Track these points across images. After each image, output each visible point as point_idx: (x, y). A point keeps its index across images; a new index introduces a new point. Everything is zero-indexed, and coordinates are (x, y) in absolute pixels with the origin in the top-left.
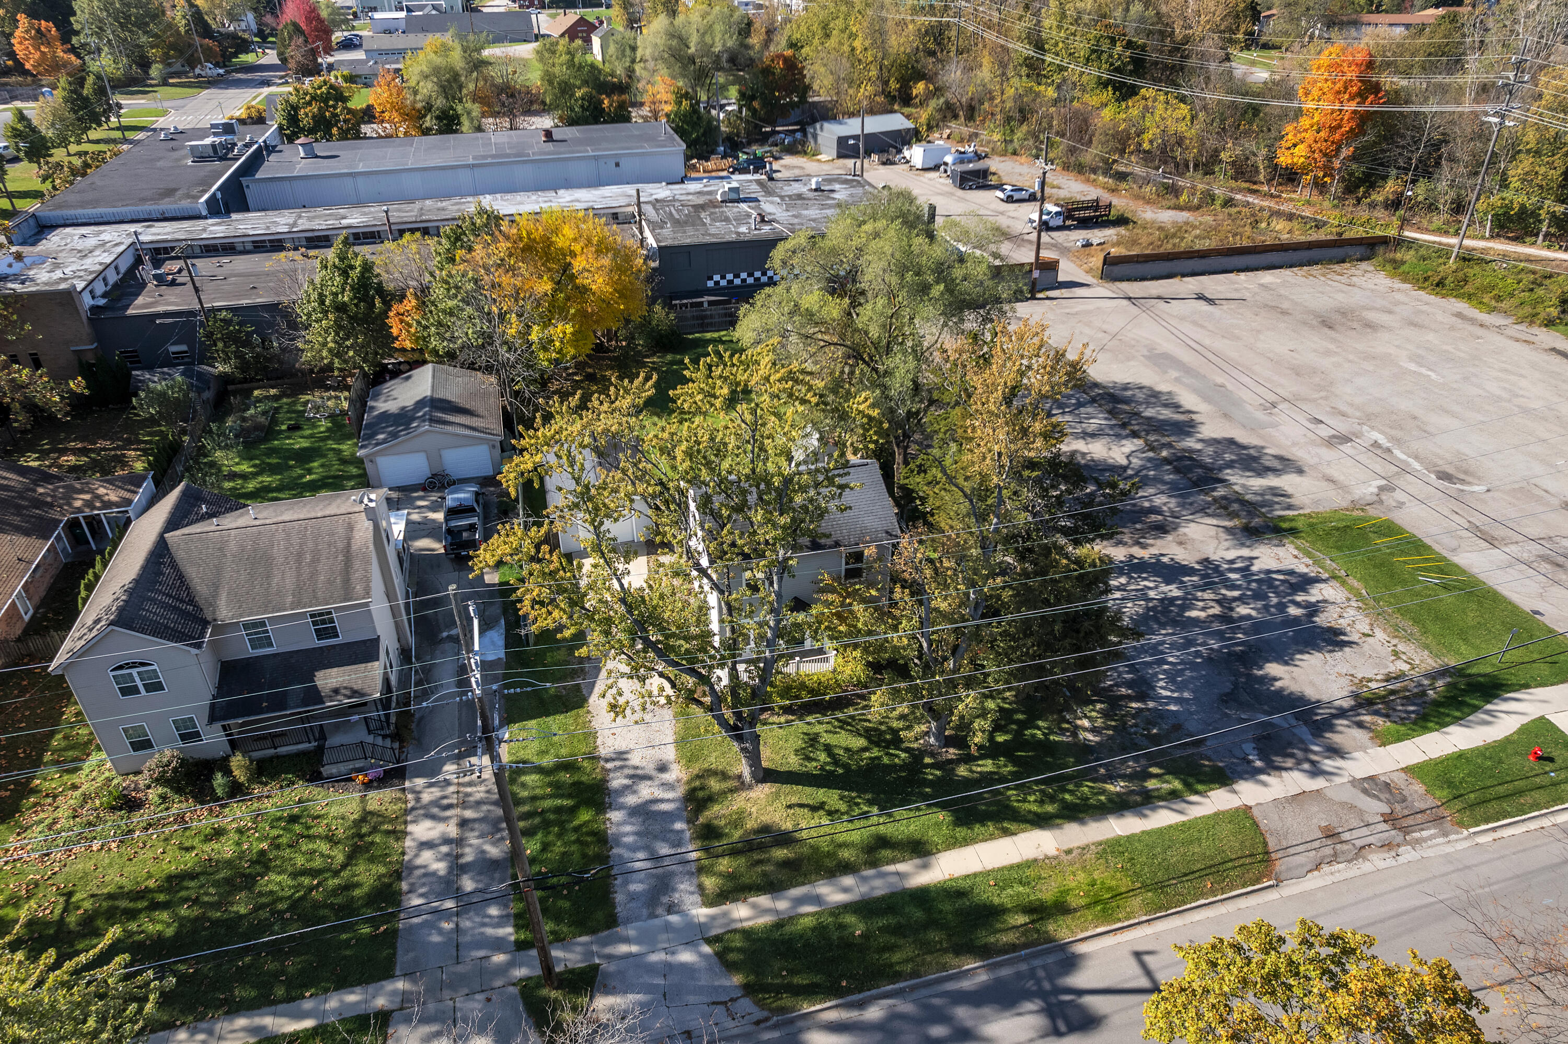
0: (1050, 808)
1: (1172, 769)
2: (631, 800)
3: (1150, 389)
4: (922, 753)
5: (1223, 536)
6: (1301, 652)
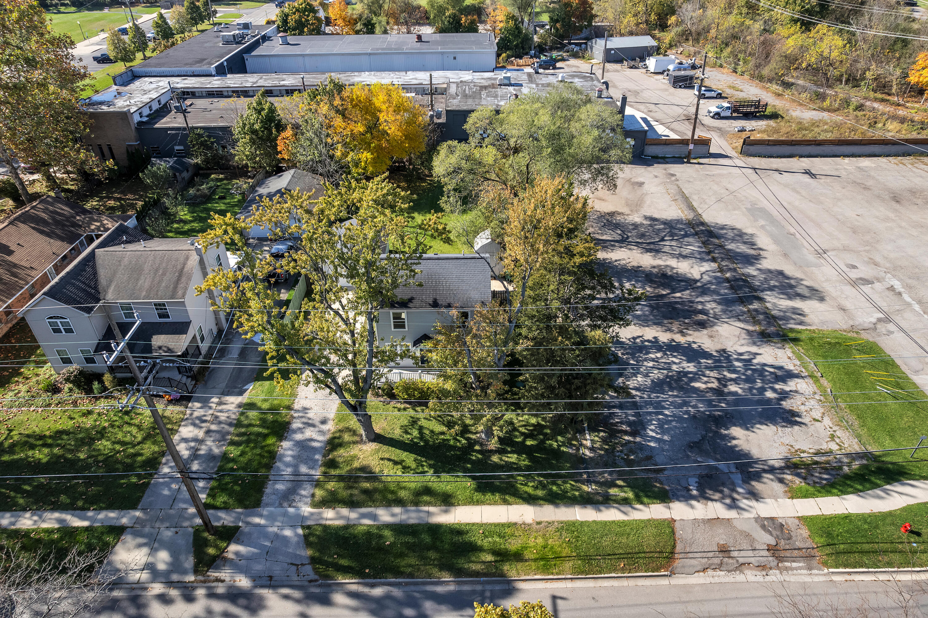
0: (540, 493)
1: (632, 485)
2: (299, 437)
3: (740, 230)
4: (476, 442)
5: (744, 336)
6: (761, 423)
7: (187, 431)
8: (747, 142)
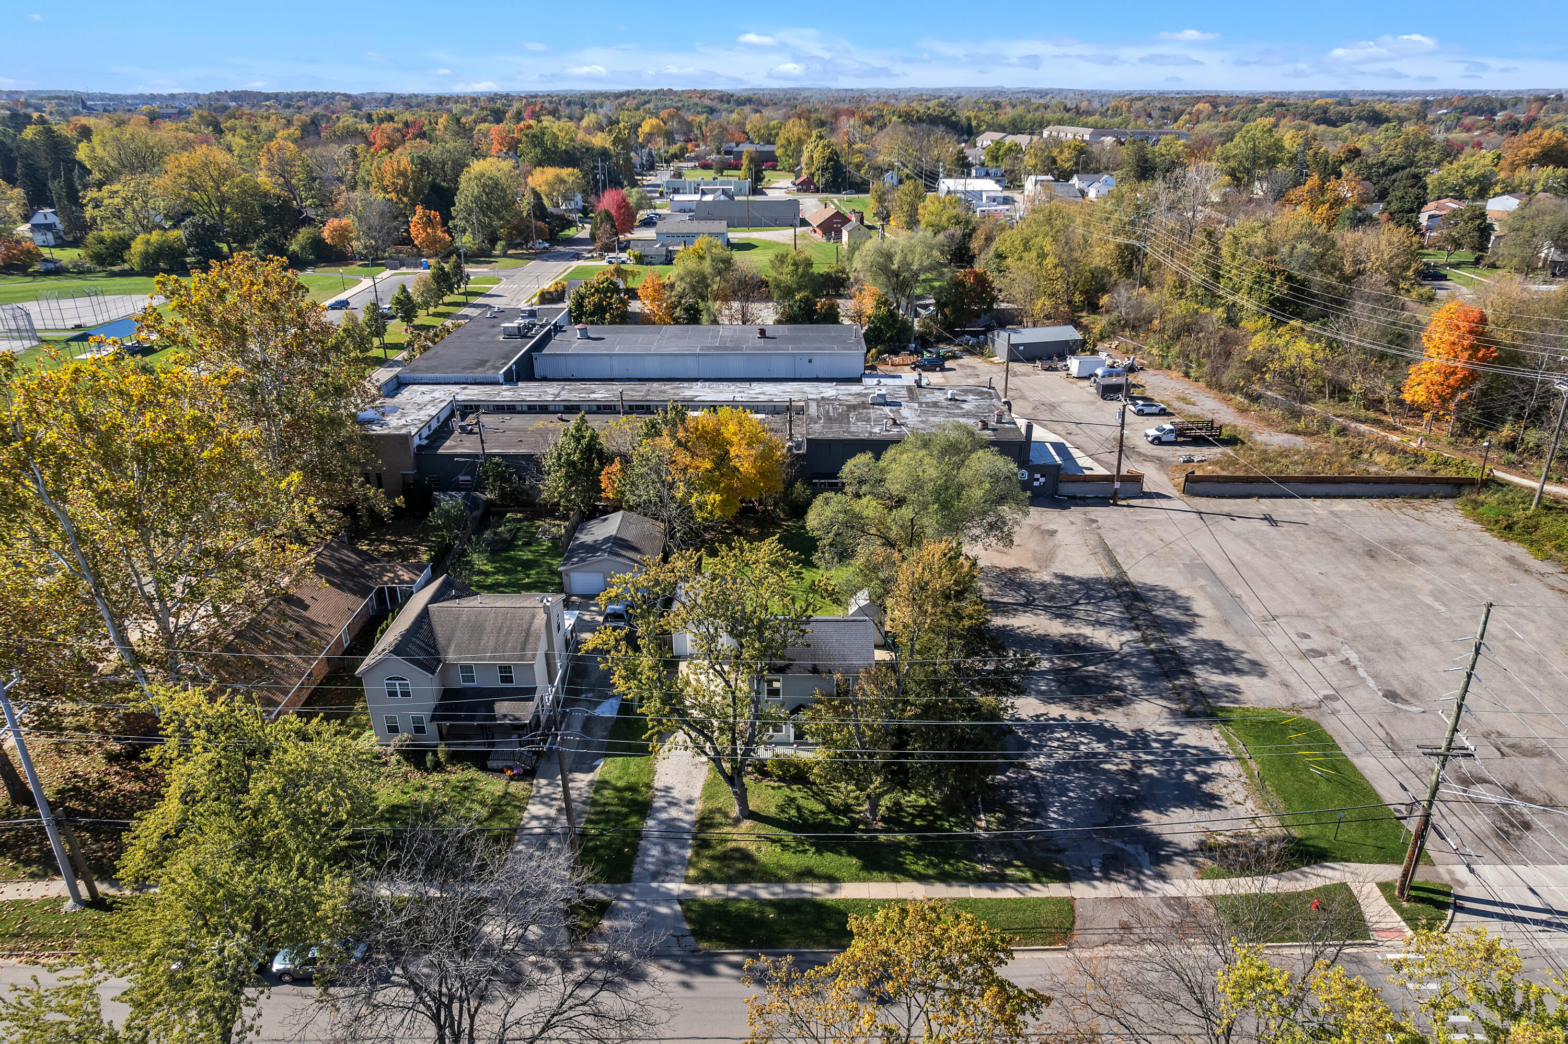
0: (931, 872)
1: (1028, 865)
2: (664, 816)
3: (1173, 592)
4: (860, 821)
5: (1165, 714)
6: (1176, 807)
7: (535, 809)
8: (1191, 479)
